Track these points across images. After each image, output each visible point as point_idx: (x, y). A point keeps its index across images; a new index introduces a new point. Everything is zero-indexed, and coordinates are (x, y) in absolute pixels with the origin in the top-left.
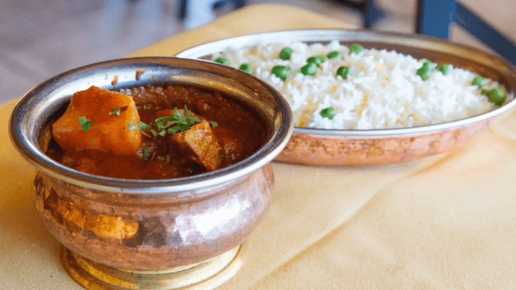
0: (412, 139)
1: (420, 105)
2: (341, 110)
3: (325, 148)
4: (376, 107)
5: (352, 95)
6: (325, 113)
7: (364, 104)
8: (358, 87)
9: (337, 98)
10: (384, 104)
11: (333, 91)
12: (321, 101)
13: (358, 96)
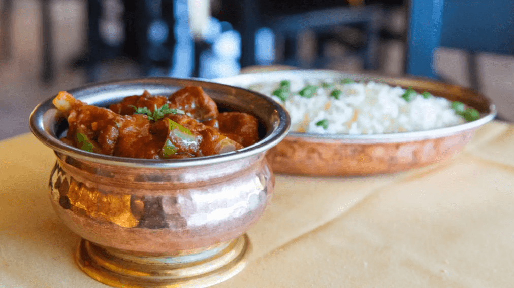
0: (397, 146)
1: (403, 119)
2: (333, 122)
3: (320, 154)
4: (365, 121)
5: (343, 111)
6: (320, 123)
7: (355, 118)
8: (349, 105)
9: (330, 113)
10: (372, 118)
11: (327, 108)
12: (316, 115)
13: (349, 112)
